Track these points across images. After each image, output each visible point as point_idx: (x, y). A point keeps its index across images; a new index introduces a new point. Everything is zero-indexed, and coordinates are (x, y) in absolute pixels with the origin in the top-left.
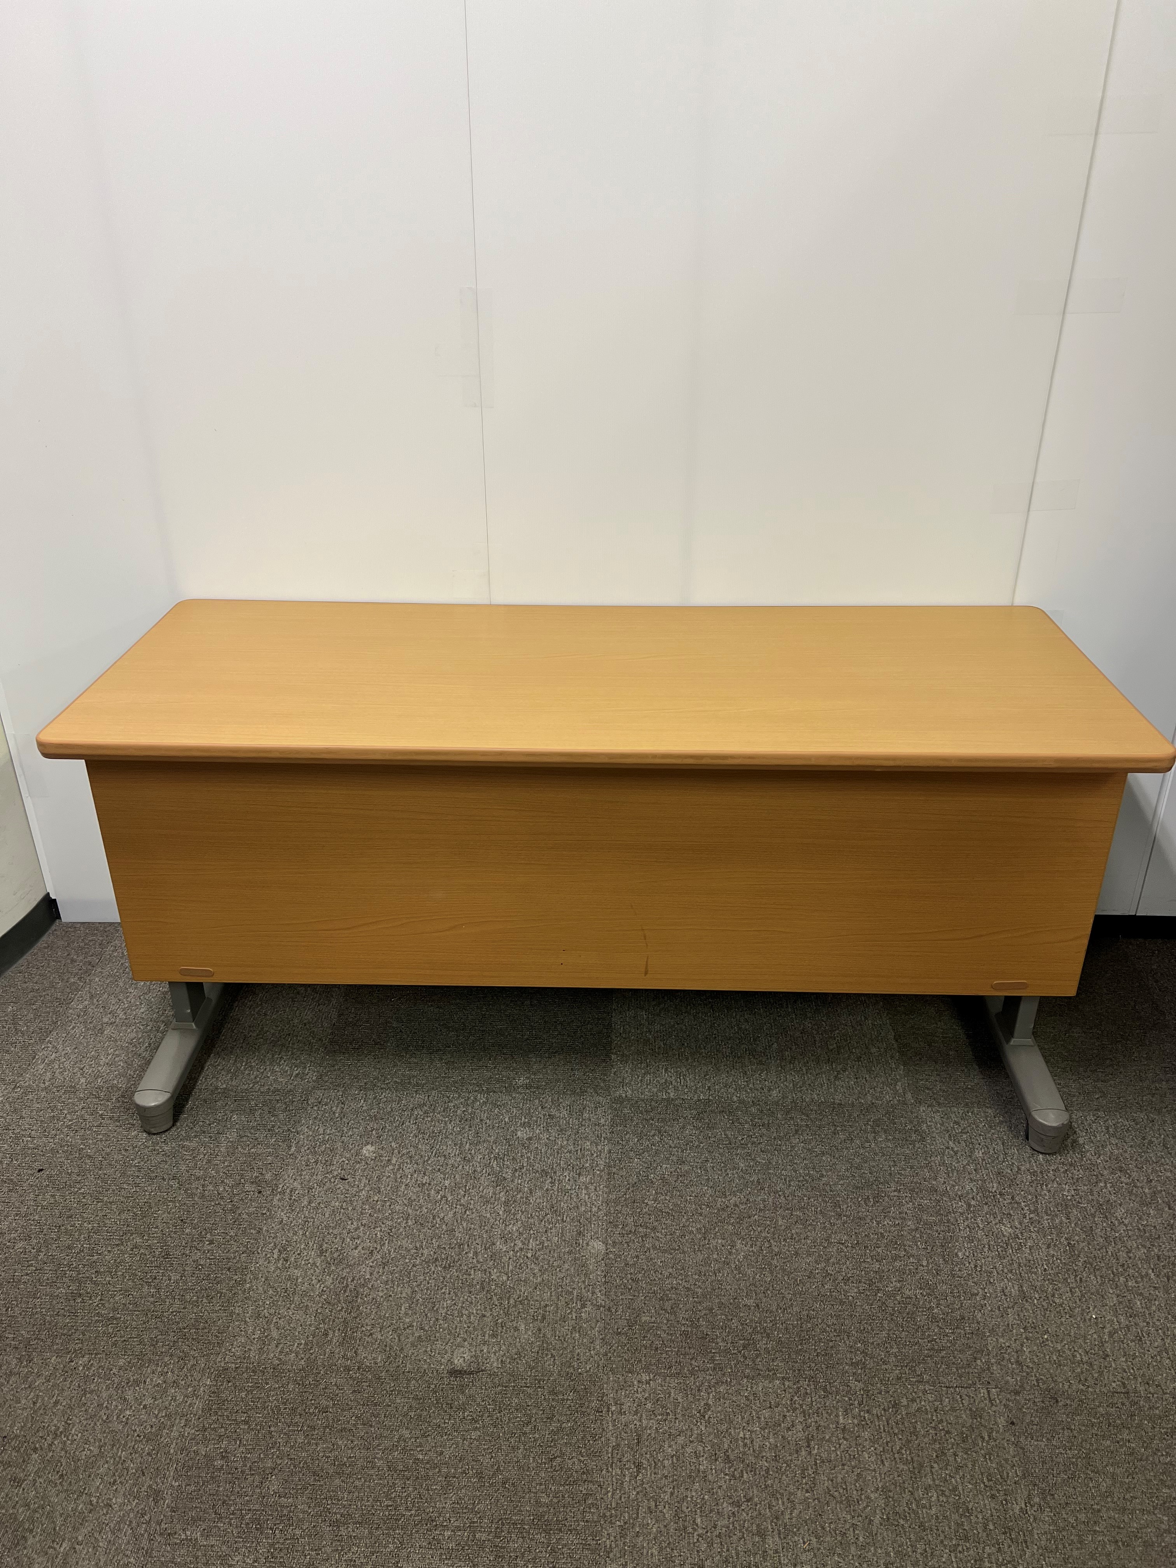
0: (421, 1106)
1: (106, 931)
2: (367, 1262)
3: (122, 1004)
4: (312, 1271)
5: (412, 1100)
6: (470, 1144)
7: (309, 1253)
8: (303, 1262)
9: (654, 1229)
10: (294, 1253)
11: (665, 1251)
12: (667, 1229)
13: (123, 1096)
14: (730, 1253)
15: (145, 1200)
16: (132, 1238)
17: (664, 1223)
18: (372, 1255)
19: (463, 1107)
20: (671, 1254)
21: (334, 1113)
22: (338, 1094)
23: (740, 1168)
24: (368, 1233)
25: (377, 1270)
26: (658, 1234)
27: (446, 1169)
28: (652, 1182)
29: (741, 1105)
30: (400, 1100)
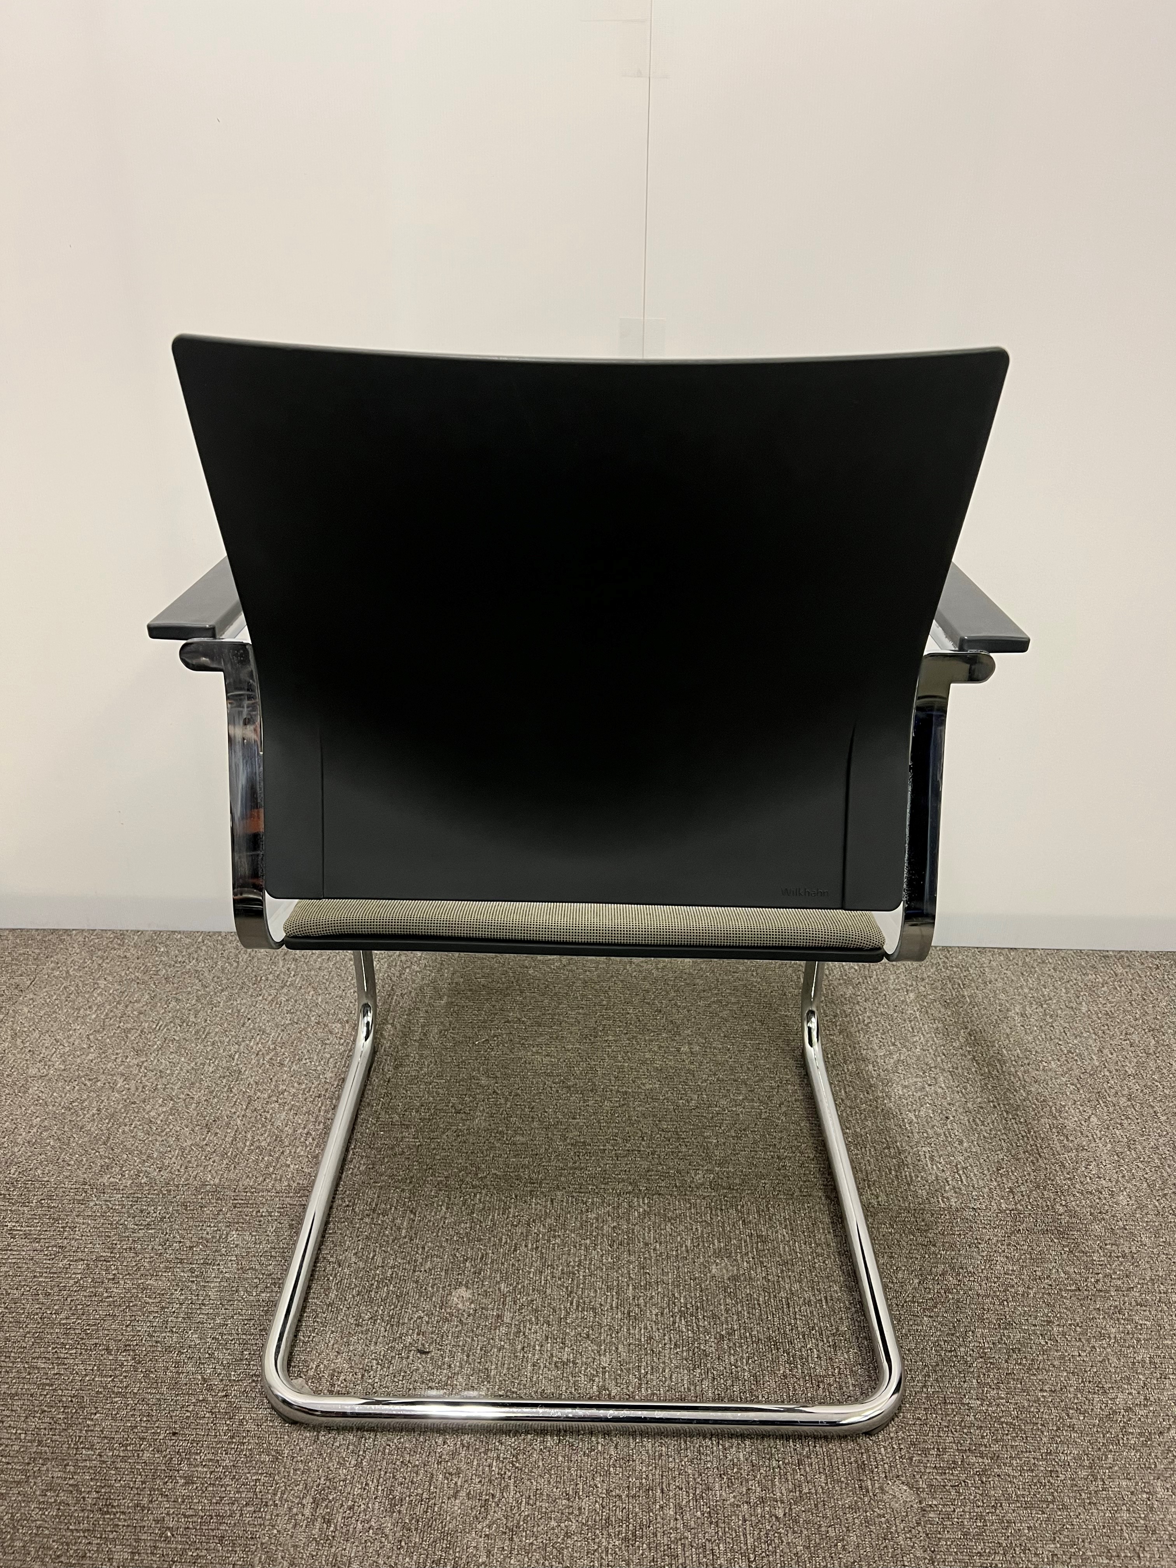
0: (540, 1218)
1: (45, 941)
2: (480, 1527)
3: (61, 1047)
4: (377, 1544)
5: (525, 1206)
6: (634, 1289)
7: (370, 1505)
8: (360, 1526)
9: (995, 1457)
10: (342, 1505)
11: (1028, 1506)
12: (1020, 1459)
13: (50, 1197)
14: (1151, 1508)
15: (74, 1392)
16: (45, 1468)
17: (1012, 1447)
18: (487, 1510)
19: (612, 1219)
20: (1043, 1513)
21: (399, 1229)
22: (403, 1195)
23: (1112, 1336)
24: (475, 1463)
25: (499, 1544)
26: (1006, 1469)
27: (600, 1333)
28: (966, 1362)
29: (1074, 1220)
30: (506, 1209)
